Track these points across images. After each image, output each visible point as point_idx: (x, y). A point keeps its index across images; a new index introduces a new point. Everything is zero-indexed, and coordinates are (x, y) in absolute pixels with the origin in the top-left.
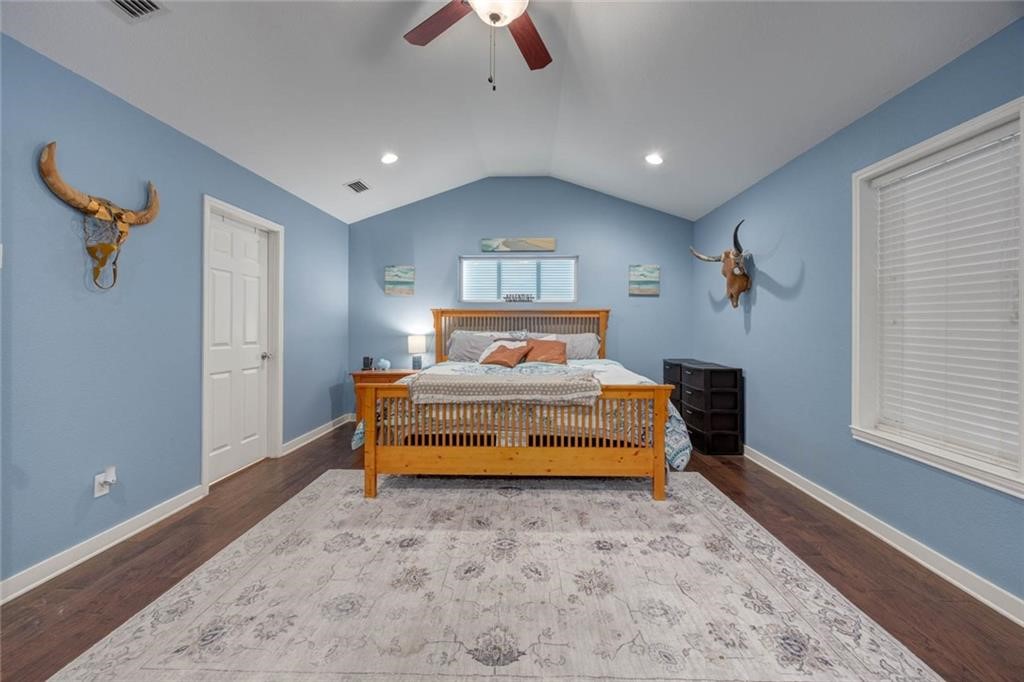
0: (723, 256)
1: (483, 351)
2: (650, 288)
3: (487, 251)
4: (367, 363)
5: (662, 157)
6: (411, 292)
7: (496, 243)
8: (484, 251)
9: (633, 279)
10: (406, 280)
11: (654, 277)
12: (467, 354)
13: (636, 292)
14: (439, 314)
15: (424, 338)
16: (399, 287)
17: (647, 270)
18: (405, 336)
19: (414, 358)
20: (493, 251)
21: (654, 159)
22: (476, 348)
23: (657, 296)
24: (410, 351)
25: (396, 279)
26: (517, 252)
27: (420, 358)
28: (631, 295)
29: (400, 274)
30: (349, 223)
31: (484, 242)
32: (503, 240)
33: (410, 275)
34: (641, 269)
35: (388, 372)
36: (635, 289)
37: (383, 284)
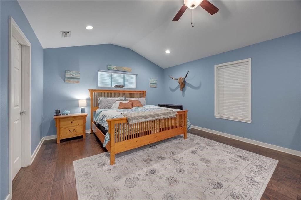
0: (179, 78)
1: (113, 104)
2: (155, 85)
3: (109, 70)
4: (58, 112)
5: (170, 51)
6: (78, 82)
7: (113, 67)
8: (108, 69)
9: (151, 82)
10: (76, 77)
11: (155, 82)
12: (107, 106)
13: (152, 86)
14: (92, 91)
15: (86, 101)
16: (73, 80)
17: (154, 81)
18: (77, 100)
19: (81, 109)
20: (112, 70)
21: (168, 52)
22: (110, 104)
23: (156, 87)
24: (79, 106)
25: (71, 76)
26: (119, 71)
27: (84, 108)
28: (151, 87)
29: (73, 74)
30: (44, 48)
31: (109, 66)
32: (116, 66)
33: (78, 75)
34: (153, 80)
35: (69, 115)
36: (152, 85)
37: (64, 78)
